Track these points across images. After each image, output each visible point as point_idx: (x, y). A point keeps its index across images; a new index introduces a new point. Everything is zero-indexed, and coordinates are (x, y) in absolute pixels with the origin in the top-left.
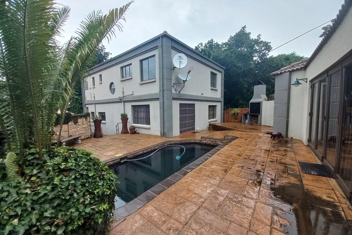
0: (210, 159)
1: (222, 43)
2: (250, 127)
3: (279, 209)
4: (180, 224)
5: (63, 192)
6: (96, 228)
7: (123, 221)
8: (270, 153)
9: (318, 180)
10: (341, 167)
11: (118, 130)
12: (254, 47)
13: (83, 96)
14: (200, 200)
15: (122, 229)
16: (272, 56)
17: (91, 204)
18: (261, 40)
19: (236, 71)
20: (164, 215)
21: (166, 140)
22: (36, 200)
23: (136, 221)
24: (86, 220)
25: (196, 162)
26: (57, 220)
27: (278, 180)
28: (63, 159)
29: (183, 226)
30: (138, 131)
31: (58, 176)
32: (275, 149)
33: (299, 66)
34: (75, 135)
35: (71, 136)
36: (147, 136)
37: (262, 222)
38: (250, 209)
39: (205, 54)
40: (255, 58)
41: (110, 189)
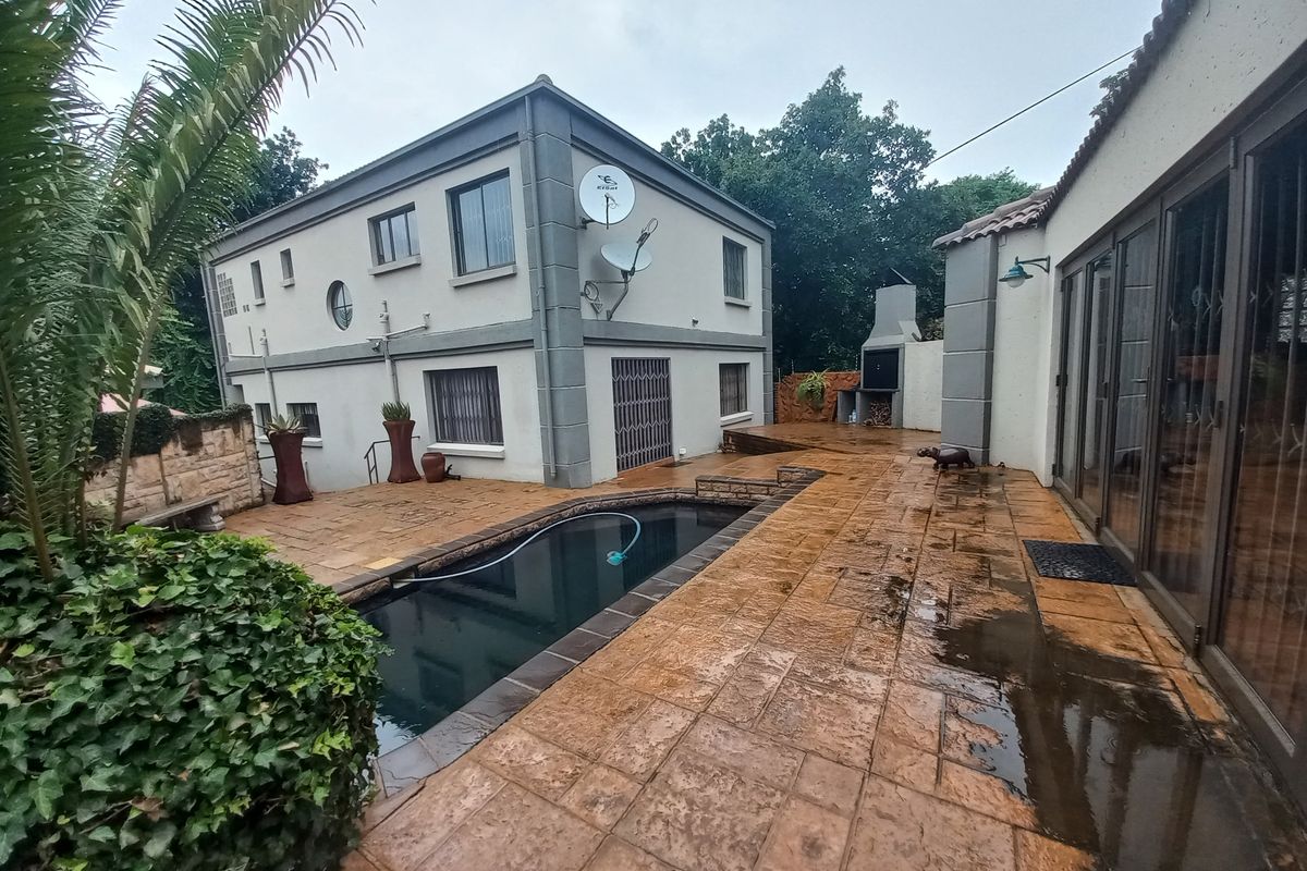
0: (731, 553)
1: (762, 131)
2: (864, 436)
3: (964, 698)
4: (631, 780)
5: (156, 696)
6: (304, 825)
7: (416, 794)
8: (933, 518)
9: (1085, 597)
10: (1159, 549)
11: (373, 469)
12: (872, 147)
13: (215, 336)
14: (697, 694)
15: (412, 824)
16: (936, 182)
17: (275, 736)
18: (898, 121)
19: (813, 236)
20: (571, 758)
21: (567, 495)
22: (43, 732)
23: (466, 789)
24: (262, 798)
25: (679, 566)
26: (139, 802)
27: (959, 604)
28: (142, 572)
29: (640, 787)
30: (456, 468)
31: (125, 637)
32: (948, 504)
33: (1024, 215)
34: (192, 495)
35: (178, 501)
36: (491, 487)
37: (911, 744)
38: (870, 707)
39: (700, 172)
40: (876, 190)
41: (352, 676)
